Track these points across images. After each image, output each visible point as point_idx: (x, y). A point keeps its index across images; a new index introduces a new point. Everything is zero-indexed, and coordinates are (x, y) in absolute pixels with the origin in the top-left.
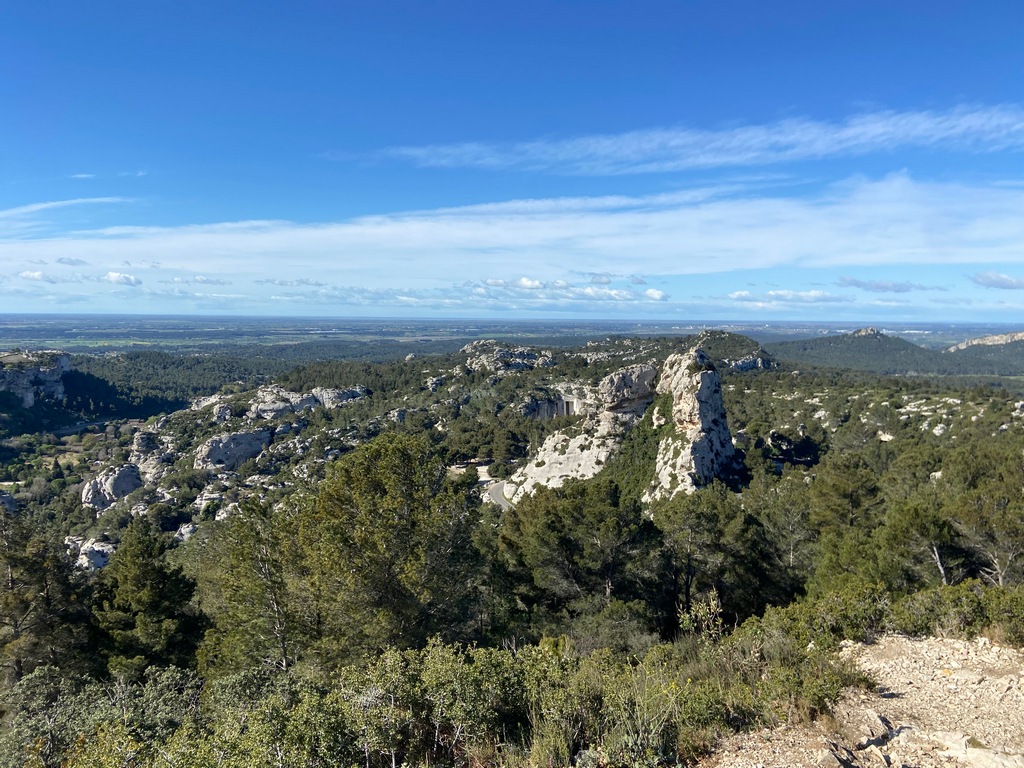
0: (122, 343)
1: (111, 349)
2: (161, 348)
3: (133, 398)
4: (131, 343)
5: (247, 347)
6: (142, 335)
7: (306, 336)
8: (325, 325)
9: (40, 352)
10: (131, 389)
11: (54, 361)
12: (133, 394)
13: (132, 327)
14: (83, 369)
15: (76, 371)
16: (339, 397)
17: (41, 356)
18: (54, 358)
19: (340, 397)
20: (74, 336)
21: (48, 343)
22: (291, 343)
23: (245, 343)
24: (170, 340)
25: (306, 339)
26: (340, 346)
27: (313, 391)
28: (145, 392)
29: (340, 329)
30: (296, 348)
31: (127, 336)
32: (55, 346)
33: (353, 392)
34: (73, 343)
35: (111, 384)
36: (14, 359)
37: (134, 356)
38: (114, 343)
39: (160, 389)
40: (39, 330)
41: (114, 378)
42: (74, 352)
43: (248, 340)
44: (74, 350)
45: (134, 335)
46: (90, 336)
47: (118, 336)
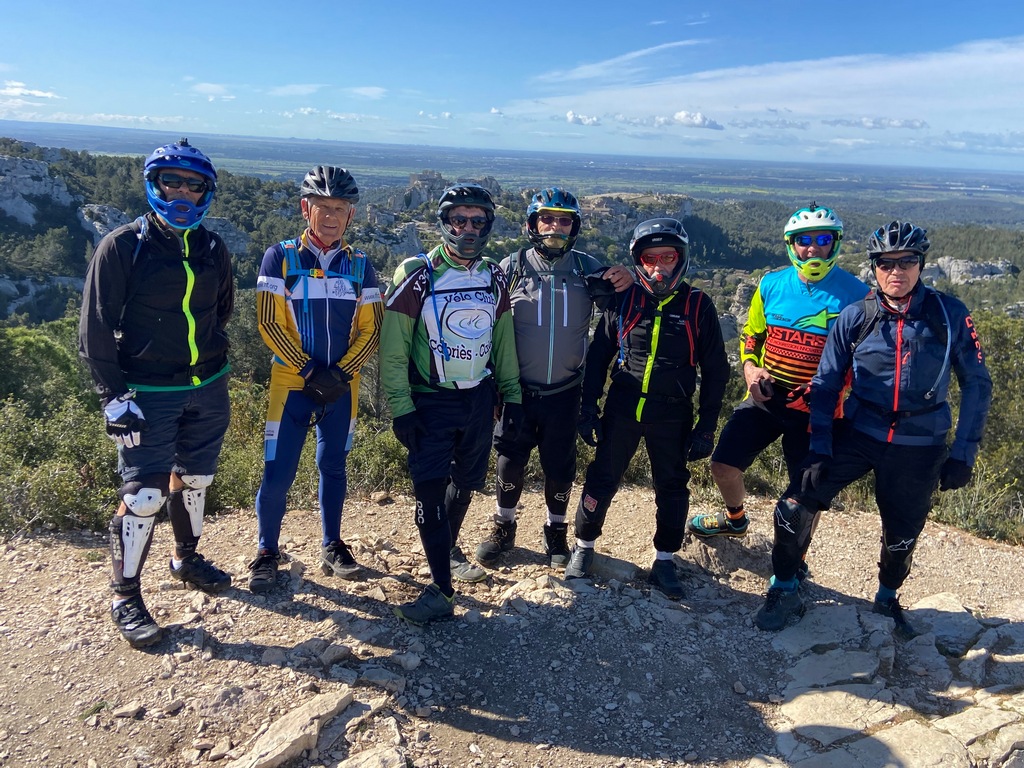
0: (741, 190)
1: (729, 196)
2: (778, 197)
3: (743, 248)
4: (750, 191)
5: (869, 203)
6: (762, 183)
7: (945, 193)
8: (972, 179)
9: (668, 195)
10: (742, 240)
11: (679, 205)
12: (744, 244)
13: (753, 175)
14: (702, 215)
15: (696, 217)
16: (971, 272)
17: (669, 199)
18: (680, 202)
19: (974, 271)
20: (699, 181)
21: (677, 186)
22: (924, 200)
23: (868, 197)
24: (788, 190)
25: (944, 196)
26: (986, 207)
27: (940, 260)
28: (754, 243)
29: (991, 186)
30: (928, 207)
31: (747, 183)
32: (681, 190)
33: (992, 267)
34: (698, 188)
35: (724, 232)
36: (646, 201)
37: (750, 205)
38: (735, 190)
39: (770, 241)
40: (671, 174)
41: (728, 227)
42: (697, 197)
43: (873, 194)
44: (697, 195)
45: (754, 182)
46: (714, 182)
47: (738, 183)
